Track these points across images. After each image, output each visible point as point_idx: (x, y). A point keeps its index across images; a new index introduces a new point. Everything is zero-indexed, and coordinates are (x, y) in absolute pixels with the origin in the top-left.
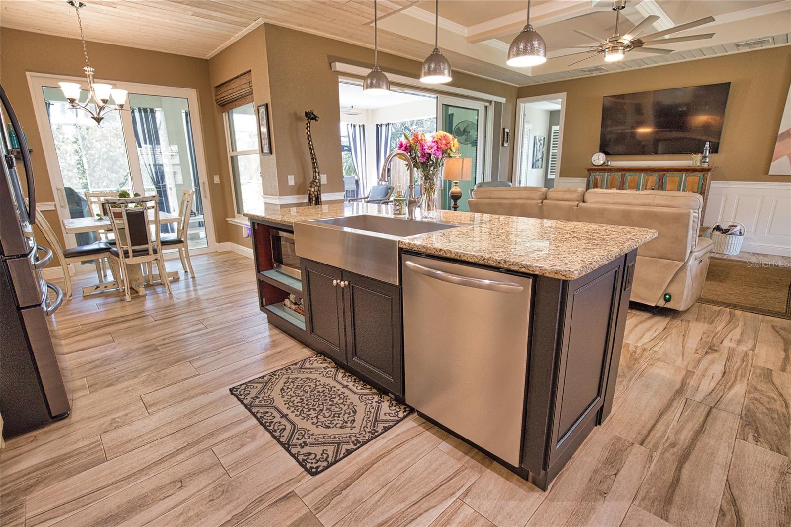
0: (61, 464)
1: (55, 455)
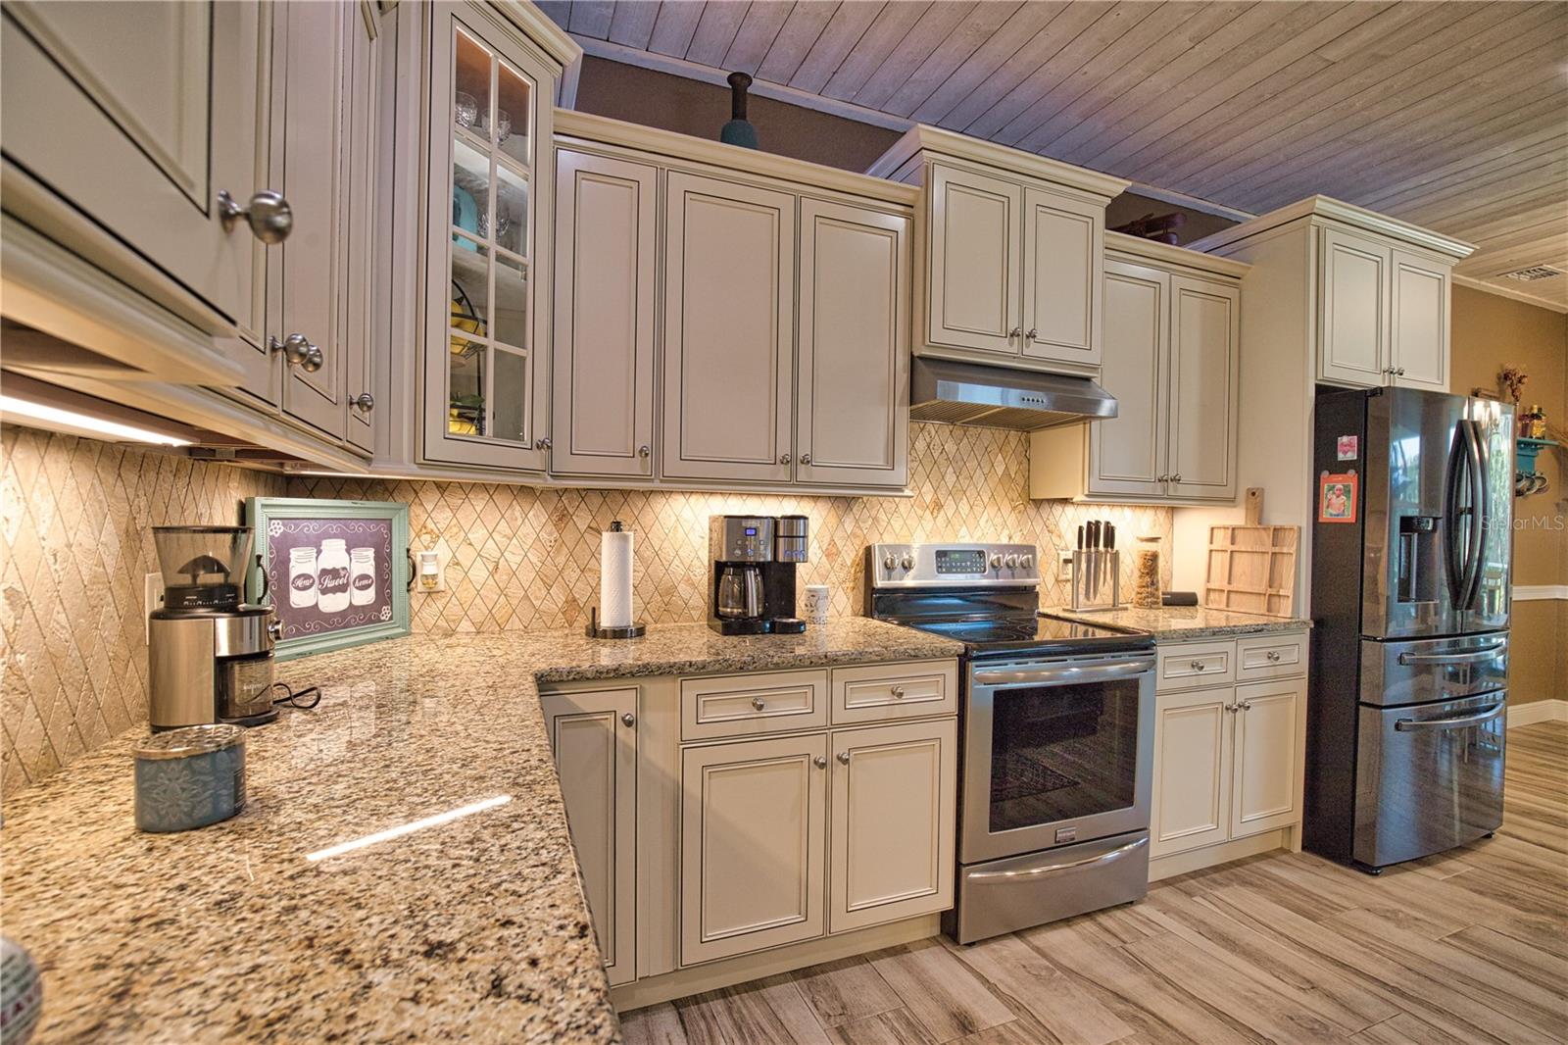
0: (1292, 893)
1: (1302, 885)
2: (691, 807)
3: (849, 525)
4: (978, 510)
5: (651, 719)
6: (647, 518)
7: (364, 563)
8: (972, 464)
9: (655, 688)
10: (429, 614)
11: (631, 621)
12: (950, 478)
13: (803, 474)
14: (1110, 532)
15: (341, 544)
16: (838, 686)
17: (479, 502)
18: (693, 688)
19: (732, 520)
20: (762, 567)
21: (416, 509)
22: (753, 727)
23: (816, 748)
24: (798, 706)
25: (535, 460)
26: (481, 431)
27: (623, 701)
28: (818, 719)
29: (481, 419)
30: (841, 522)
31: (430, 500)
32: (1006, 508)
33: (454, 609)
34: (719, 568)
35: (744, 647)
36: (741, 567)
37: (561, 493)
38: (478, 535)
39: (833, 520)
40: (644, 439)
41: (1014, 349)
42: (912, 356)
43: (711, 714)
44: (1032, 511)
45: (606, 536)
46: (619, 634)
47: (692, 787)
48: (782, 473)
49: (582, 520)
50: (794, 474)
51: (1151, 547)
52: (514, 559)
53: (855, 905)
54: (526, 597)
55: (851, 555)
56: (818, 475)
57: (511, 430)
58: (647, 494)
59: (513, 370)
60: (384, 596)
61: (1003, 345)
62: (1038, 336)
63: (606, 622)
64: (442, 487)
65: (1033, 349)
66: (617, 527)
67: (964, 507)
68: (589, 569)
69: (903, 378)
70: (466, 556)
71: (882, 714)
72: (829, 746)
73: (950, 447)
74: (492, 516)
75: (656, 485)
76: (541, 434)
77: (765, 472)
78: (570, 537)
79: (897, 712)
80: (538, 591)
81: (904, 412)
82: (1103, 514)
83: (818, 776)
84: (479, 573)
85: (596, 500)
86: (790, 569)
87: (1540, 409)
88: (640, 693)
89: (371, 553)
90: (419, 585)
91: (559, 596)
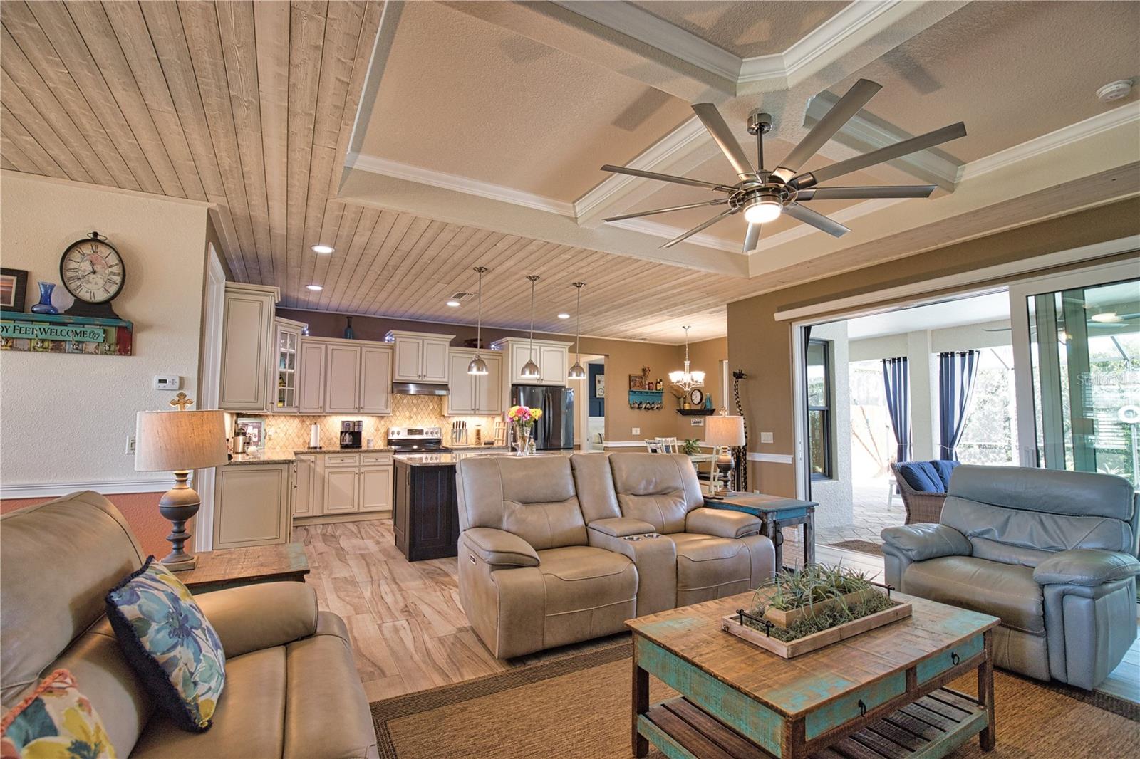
2: (326, 480)
3: (383, 422)
4: (424, 417)
5: (318, 462)
6: (325, 421)
7: (256, 431)
8: (422, 406)
9: (318, 456)
10: (269, 444)
11: (319, 446)
12: (415, 409)
13: (361, 411)
14: (464, 425)
15: (251, 428)
16: (362, 457)
17: (282, 418)
18: (327, 456)
19: (343, 422)
20: (351, 433)
21: (267, 420)
22: (341, 465)
23: (356, 470)
24: (353, 461)
25: (296, 410)
26: (284, 405)
27: (312, 458)
28: (357, 464)
29: (284, 401)
30: (380, 422)
31: (270, 418)
32: (433, 418)
33: (275, 443)
34: (342, 433)
35: (343, 450)
36: (346, 432)
37: (302, 416)
38: (282, 426)
39: (378, 421)
40: (321, 404)
41: (420, 379)
42: (393, 383)
43: (332, 461)
44: (442, 418)
45: (313, 427)
46: (315, 448)
47: (327, 476)
48: (356, 411)
49: (308, 422)
50: (359, 411)
51: (479, 428)
52: (290, 431)
53: (366, 506)
54: (293, 441)
55: (383, 430)
56: (366, 411)
57: (290, 404)
58: (325, 416)
59: (291, 392)
60: (259, 440)
61: (417, 379)
62: (428, 376)
63: (312, 445)
64: (273, 416)
65: (426, 379)
66: (316, 424)
67: (419, 417)
68: (309, 434)
69: (390, 387)
70: (278, 430)
71: (373, 464)
72: (359, 470)
73: (415, 401)
74: (285, 421)
75: (324, 414)
76: (297, 405)
77: (352, 411)
78: (305, 426)
79: (377, 463)
80: (296, 439)
81: (390, 395)
82: (461, 419)
83: (357, 476)
84: (282, 435)
85: (312, 417)
86: (359, 434)
87: (661, 380)
88: (316, 457)
89: (257, 430)
90: (267, 437)
91: (301, 440)
